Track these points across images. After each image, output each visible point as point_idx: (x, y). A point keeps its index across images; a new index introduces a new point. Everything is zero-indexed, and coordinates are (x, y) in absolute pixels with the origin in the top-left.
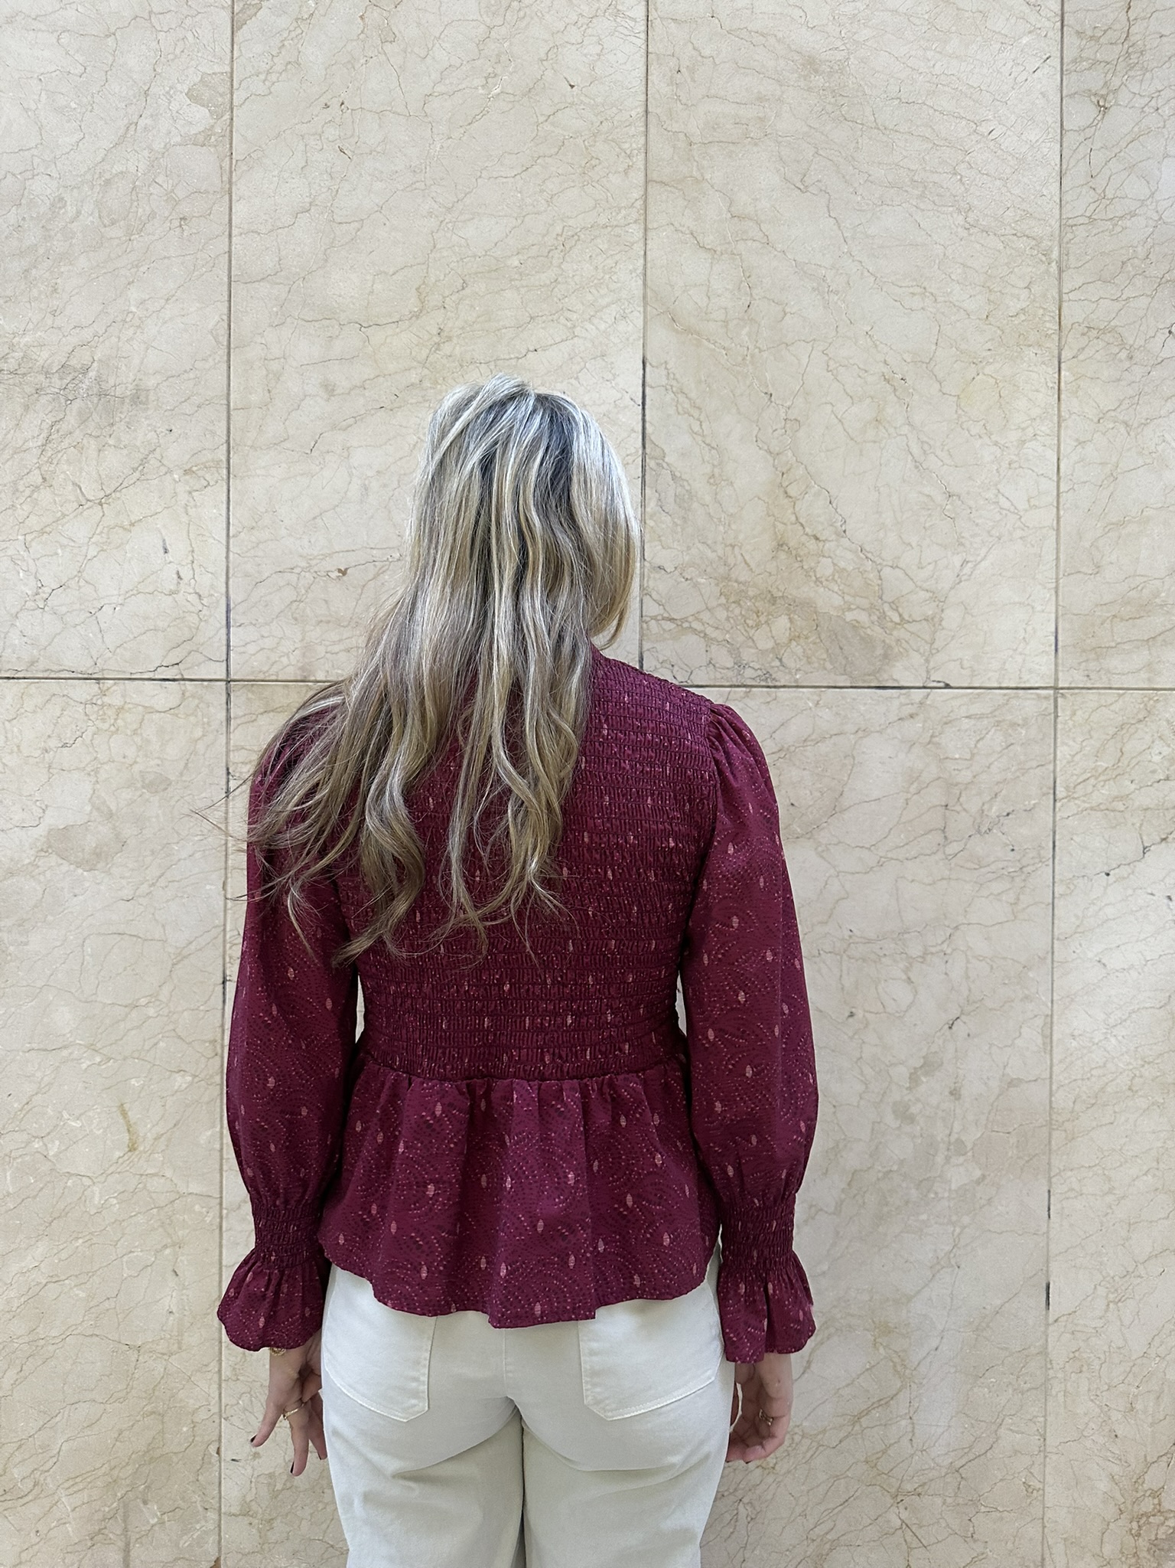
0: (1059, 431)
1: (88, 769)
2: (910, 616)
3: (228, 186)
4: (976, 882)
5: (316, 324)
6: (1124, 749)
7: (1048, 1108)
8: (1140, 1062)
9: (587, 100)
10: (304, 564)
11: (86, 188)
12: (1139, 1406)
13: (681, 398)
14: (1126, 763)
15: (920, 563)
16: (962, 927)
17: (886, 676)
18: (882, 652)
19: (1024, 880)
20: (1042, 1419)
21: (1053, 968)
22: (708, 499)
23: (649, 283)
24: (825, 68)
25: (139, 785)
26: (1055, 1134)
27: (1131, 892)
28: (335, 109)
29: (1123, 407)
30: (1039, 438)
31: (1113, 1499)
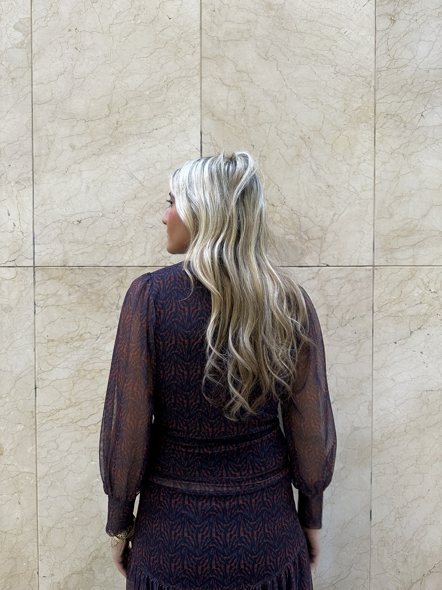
0: (375, 158)
2: (312, 237)
3: (31, 65)
4: (340, 346)
5: (67, 120)
6: (402, 291)
7: (371, 438)
8: (409, 420)
9: (176, 24)
10: (64, 219)
12: (409, 560)
13: (217, 148)
14: (403, 297)
15: (316, 215)
16: (334, 365)
17: (302, 262)
18: (301, 252)
19: (360, 346)
20: (369, 565)
21: (372, 382)
23: (203, 100)
24: (275, 7)
26: (374, 450)
27: (405, 350)
28: (73, 32)
29: (402, 148)
30: (367, 161)
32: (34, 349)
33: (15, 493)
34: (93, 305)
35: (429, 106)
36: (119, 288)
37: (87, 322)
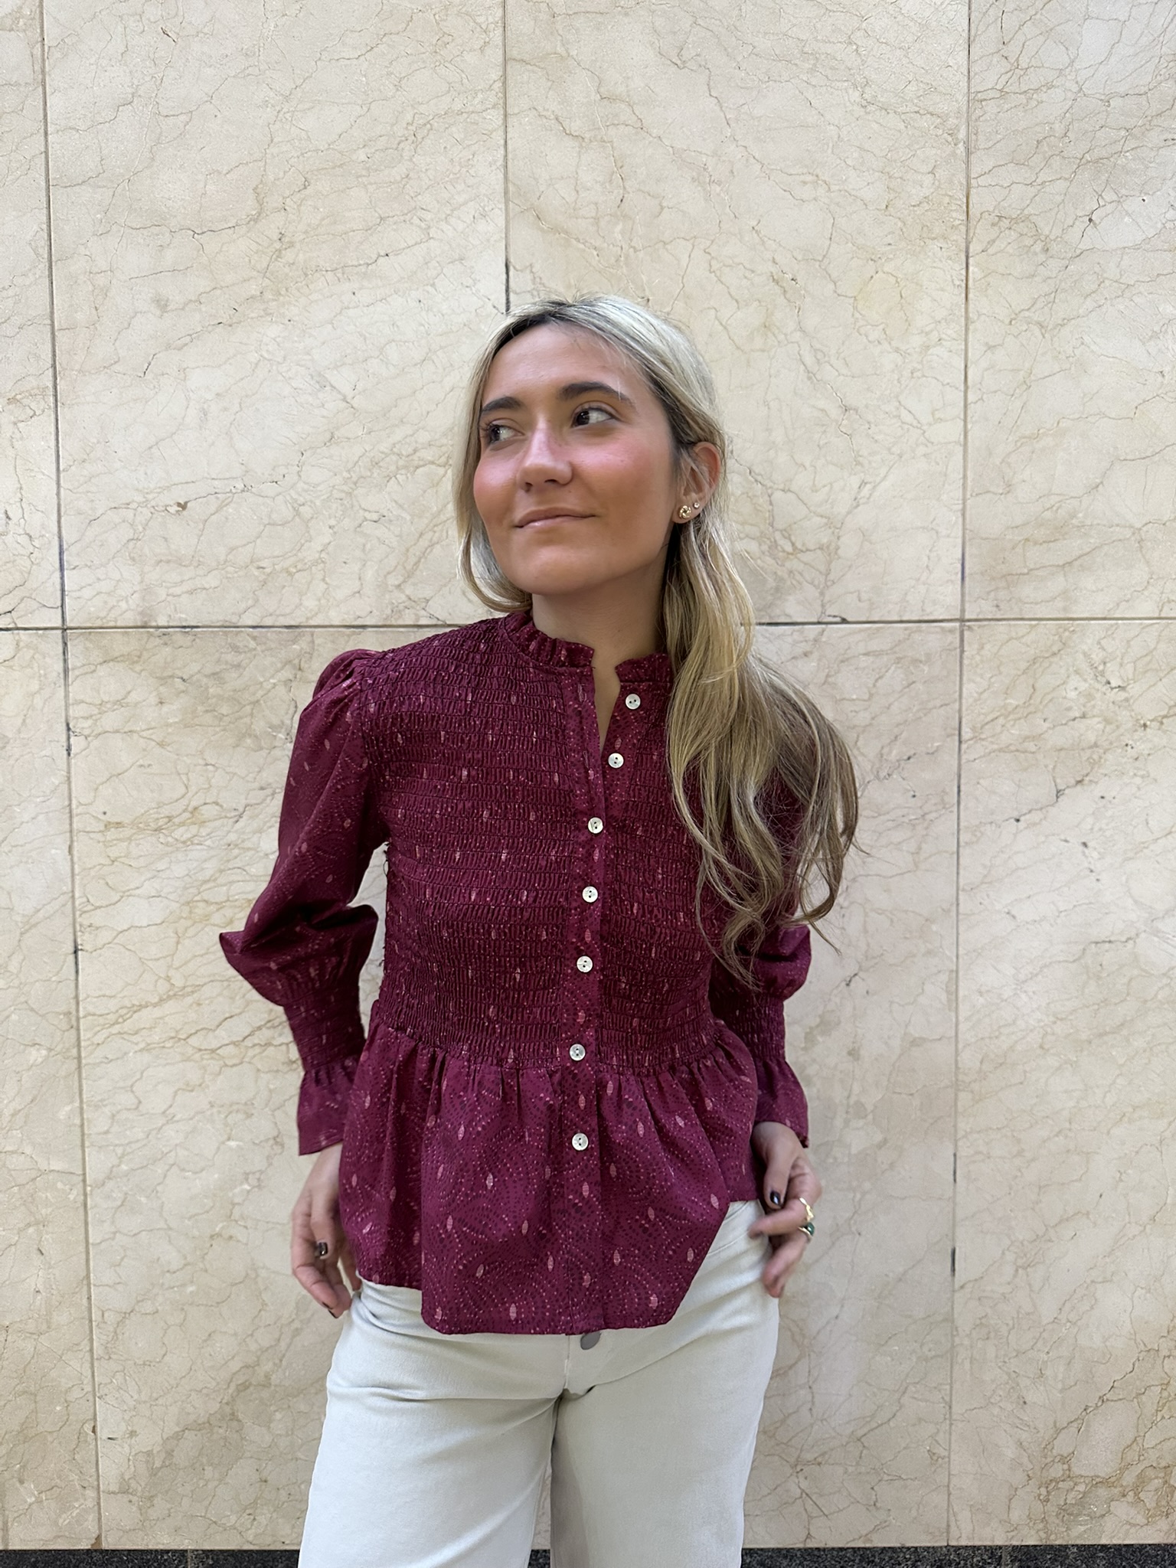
0: (966, 334)
2: (804, 545)
3: (40, 76)
4: (874, 831)
5: (145, 232)
6: (1037, 686)
7: (954, 1066)
8: (1052, 1019)
10: (140, 499)
12: (1048, 1372)
14: (1039, 700)
15: (814, 485)
16: (860, 879)
17: (778, 611)
18: (773, 585)
19: (927, 828)
20: (948, 1387)
21: (958, 921)
23: (510, 176)
26: (962, 1095)
27: (1043, 839)
29: (1037, 306)
30: (944, 343)
31: (1021, 1464)
32: (70, 848)
33: (29, 1225)
34: (224, 730)
35: (1109, 196)
36: (294, 684)
37: (210, 775)
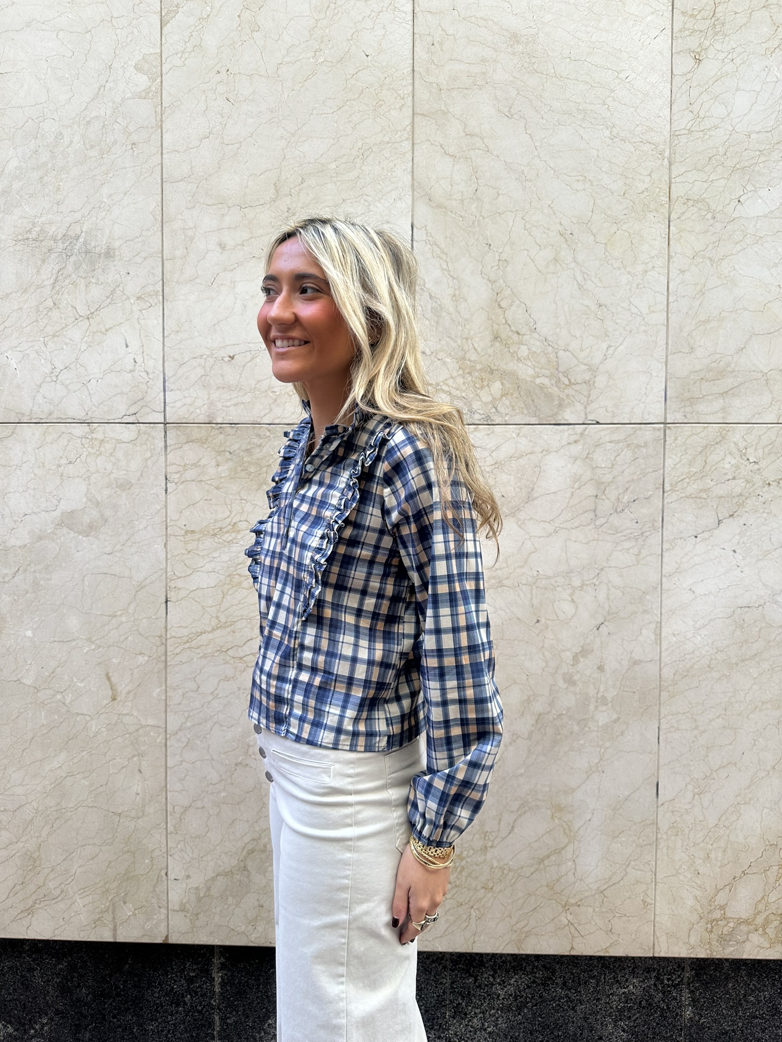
0: (668, 264)
1: (85, 476)
2: (575, 380)
3: (160, 123)
4: (614, 542)
5: (214, 207)
6: (707, 461)
7: (658, 678)
8: (715, 650)
9: (376, 64)
10: (208, 353)
11: (75, 127)
12: (713, 856)
13: (435, 248)
14: (708, 469)
15: (581, 347)
16: (605, 569)
17: (560, 417)
18: (558, 403)
19: (644, 541)
20: (654, 863)
21: (661, 594)
22: (452, 310)
23: (415, 176)
24: (524, 40)
25: (114, 486)
26: (663, 693)
27: (710, 548)
28: (224, 74)
29: (708, 249)
30: (656, 269)
31: (696, 910)
32: (165, 545)
33: (134, 756)
34: (252, 481)
35: (750, 187)
37: (243, 505)
